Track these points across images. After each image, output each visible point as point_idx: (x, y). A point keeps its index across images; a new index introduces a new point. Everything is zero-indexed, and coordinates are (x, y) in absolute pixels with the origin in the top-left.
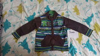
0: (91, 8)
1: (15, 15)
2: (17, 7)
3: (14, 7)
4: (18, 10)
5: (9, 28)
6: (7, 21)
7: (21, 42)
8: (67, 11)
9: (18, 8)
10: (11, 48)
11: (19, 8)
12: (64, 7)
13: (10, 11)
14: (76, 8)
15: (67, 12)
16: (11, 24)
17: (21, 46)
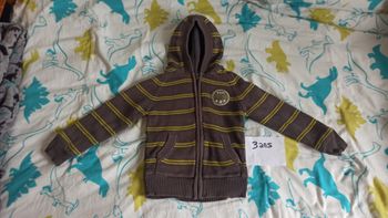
0: (329, 51)
1: (64, 66)
2: (76, 39)
4: (77, 51)
5: (40, 107)
6: (36, 82)
8: (244, 57)
9: (78, 42)
13: (49, 50)
14: (278, 47)
15: (243, 60)
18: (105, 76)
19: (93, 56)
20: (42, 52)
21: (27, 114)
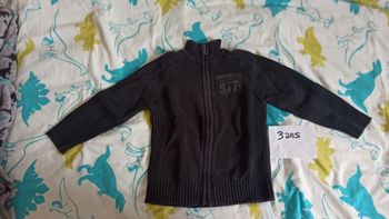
0: (372, 40)
1: (64, 57)
2: (77, 25)
3: (62, 26)
4: (77, 39)
5: (39, 108)
6: (33, 78)
7: (88, 167)
8: (273, 48)
9: (78, 29)
10: (48, 189)
11: (82, 29)
12: (261, 33)
13: (46, 39)
14: (312, 36)
15: (272, 51)
16: (47, 91)
17: (86, 181)
18: (111, 72)
19: (96, 46)
20: (38, 41)
21: (25, 117)
